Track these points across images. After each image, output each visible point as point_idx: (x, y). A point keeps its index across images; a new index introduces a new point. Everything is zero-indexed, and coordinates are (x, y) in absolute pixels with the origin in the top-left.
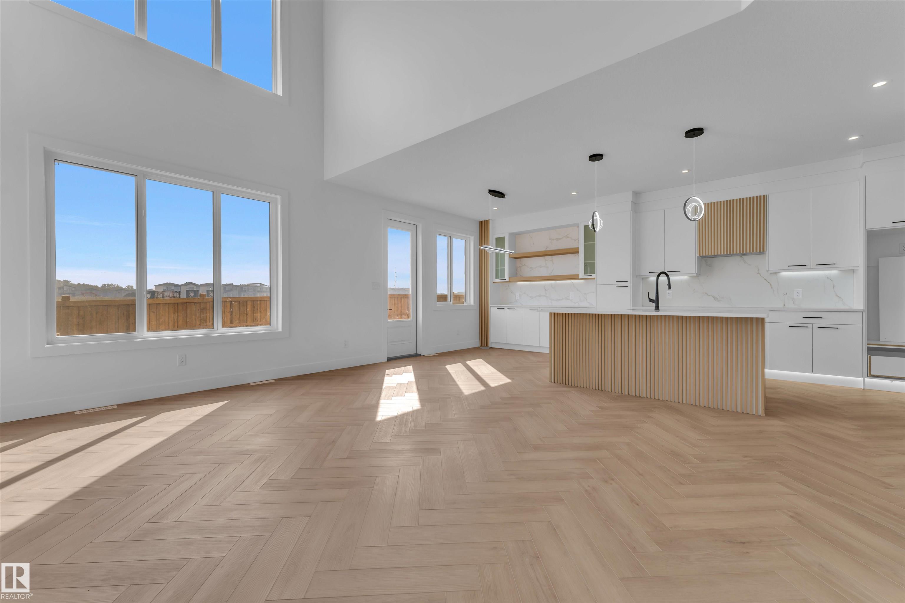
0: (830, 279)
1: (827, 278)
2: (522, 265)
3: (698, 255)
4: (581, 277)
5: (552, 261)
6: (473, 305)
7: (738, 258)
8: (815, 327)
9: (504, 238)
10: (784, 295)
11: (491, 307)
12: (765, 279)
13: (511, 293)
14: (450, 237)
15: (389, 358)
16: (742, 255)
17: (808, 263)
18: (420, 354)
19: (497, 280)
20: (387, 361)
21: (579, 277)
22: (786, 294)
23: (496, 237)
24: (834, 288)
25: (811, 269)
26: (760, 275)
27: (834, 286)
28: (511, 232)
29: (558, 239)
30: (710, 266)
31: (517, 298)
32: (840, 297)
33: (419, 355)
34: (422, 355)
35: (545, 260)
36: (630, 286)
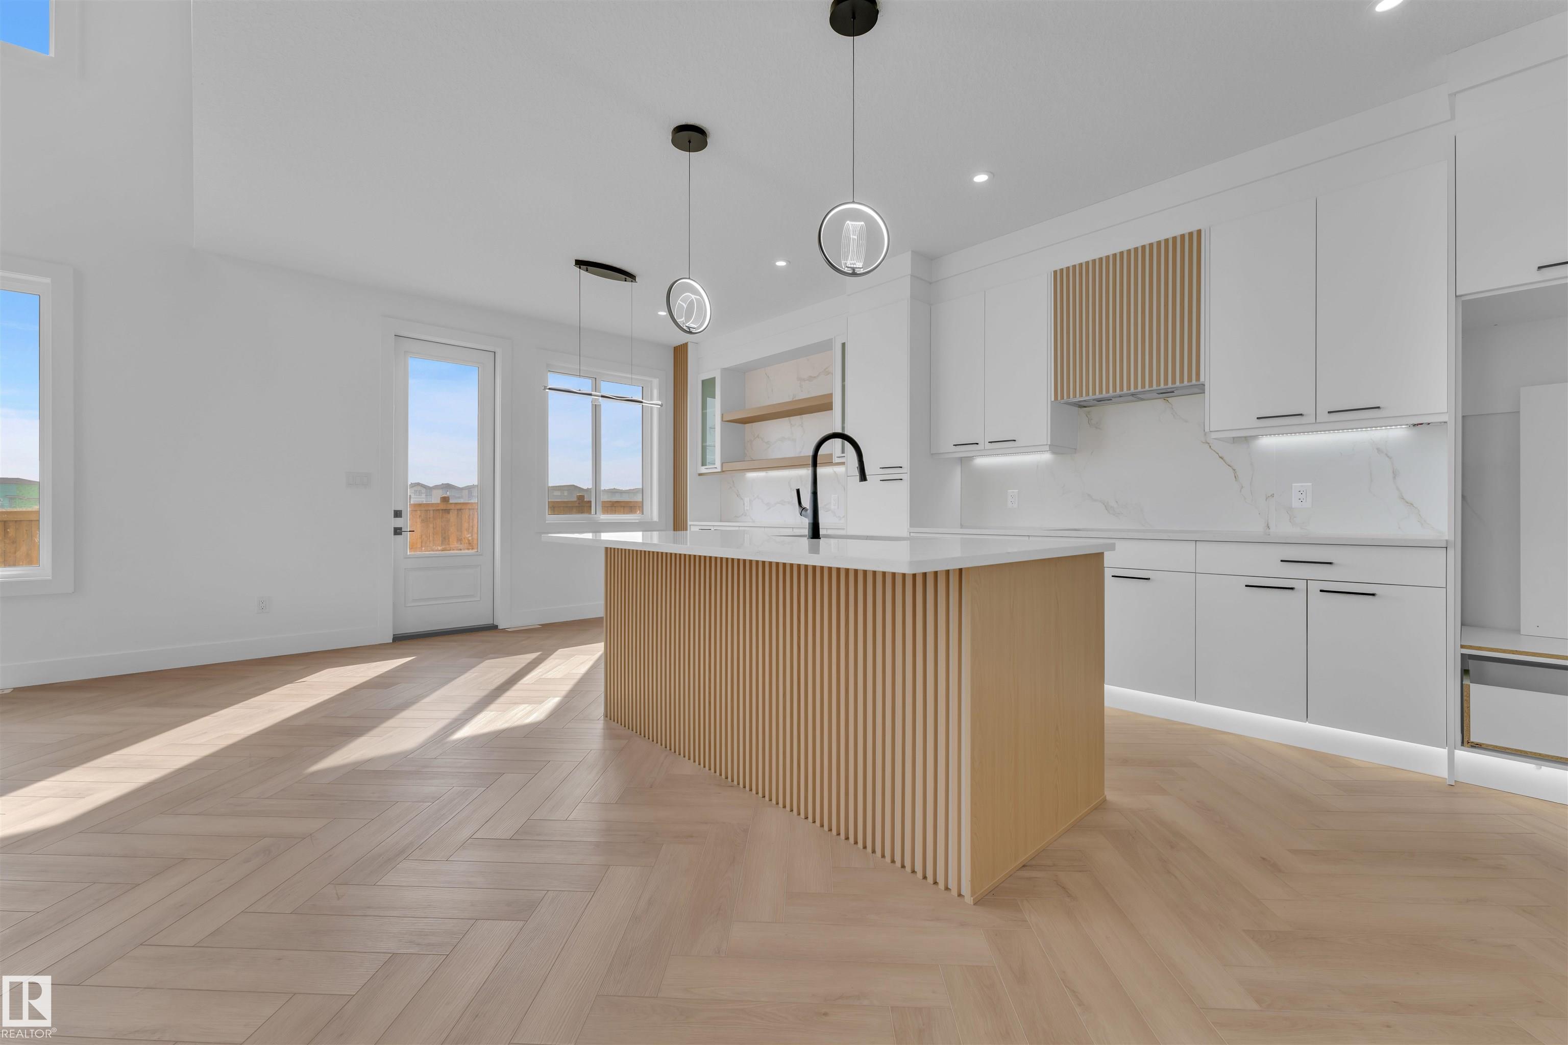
0: (1386, 455)
1: (1379, 450)
2: (754, 436)
3: (1053, 399)
4: (836, 460)
5: (802, 427)
6: (655, 522)
7: (1159, 404)
8: (1314, 587)
9: (714, 378)
10: (1266, 499)
11: (692, 526)
12: (1221, 458)
13: (738, 496)
14: (596, 378)
15: (395, 636)
16: (1166, 394)
17: (1308, 409)
18: (497, 626)
19: (703, 470)
20: (392, 642)
21: (832, 460)
22: (1272, 496)
23: (703, 379)
24: (1394, 478)
25: (1316, 426)
26: (1210, 447)
27: (1395, 474)
28: (726, 366)
29: (811, 378)
30: (1097, 428)
31: (745, 509)
32: (1412, 504)
33: (493, 628)
34: (500, 627)
35: (791, 424)
36: (906, 477)
